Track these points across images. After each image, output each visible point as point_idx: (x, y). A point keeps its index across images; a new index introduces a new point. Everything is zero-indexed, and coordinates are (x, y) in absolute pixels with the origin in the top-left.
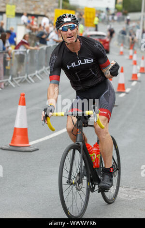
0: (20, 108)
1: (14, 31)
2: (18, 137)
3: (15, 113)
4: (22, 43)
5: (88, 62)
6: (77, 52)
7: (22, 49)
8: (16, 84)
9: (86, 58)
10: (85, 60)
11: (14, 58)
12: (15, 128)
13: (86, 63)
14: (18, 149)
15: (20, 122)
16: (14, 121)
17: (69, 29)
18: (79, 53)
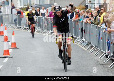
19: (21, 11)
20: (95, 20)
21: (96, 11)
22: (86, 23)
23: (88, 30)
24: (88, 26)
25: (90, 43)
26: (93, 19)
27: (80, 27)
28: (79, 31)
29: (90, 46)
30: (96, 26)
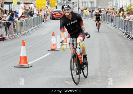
0: (22, 47)
1: (17, 11)
2: (23, 61)
3: (20, 50)
4: (22, 16)
7: (22, 19)
8: (20, 36)
11: (18, 24)
12: (21, 57)
15: (23, 54)
18: (71, 19)
19: (83, 10)
20: (118, 15)
21: (119, 11)
22: (113, 17)
23: (114, 20)
24: (115, 18)
25: (115, 26)
26: (117, 15)
27: (110, 18)
28: (110, 20)
29: (115, 27)
30: (118, 18)
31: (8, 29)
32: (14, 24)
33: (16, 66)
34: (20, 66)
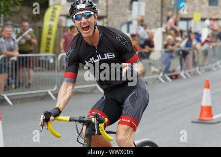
0: (206, 91)
1: (200, 33)
2: (205, 113)
3: (202, 94)
4: (206, 41)
5: (109, 58)
6: (96, 45)
7: (206, 46)
8: (202, 73)
9: (106, 53)
10: (105, 54)
11: (201, 53)
12: (202, 107)
13: (106, 58)
14: (204, 122)
15: (206, 101)
16: (201, 100)
17: (83, 18)
18: (98, 46)
31: (185, 60)
32: (194, 53)
33: (194, 120)
34: (201, 122)
